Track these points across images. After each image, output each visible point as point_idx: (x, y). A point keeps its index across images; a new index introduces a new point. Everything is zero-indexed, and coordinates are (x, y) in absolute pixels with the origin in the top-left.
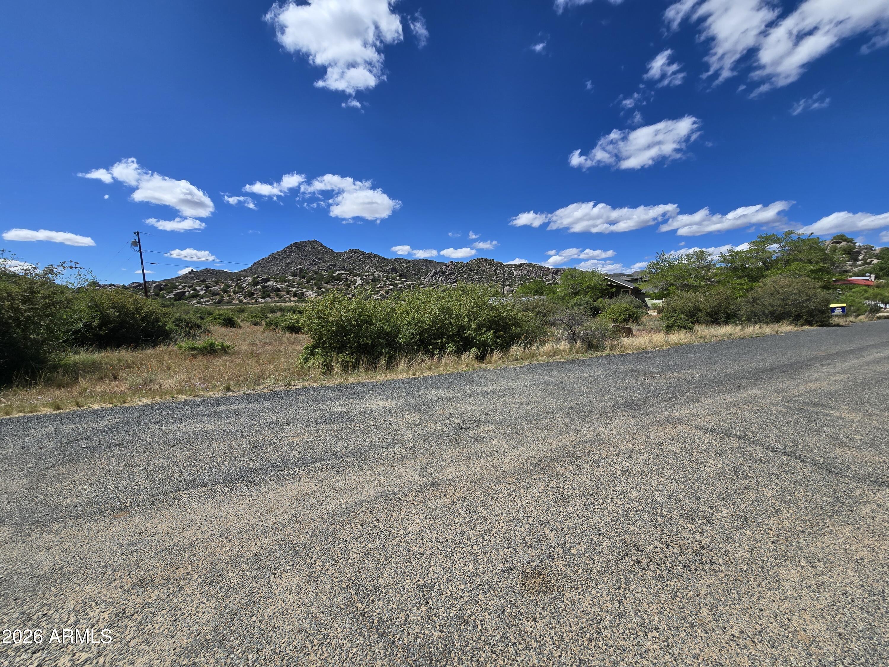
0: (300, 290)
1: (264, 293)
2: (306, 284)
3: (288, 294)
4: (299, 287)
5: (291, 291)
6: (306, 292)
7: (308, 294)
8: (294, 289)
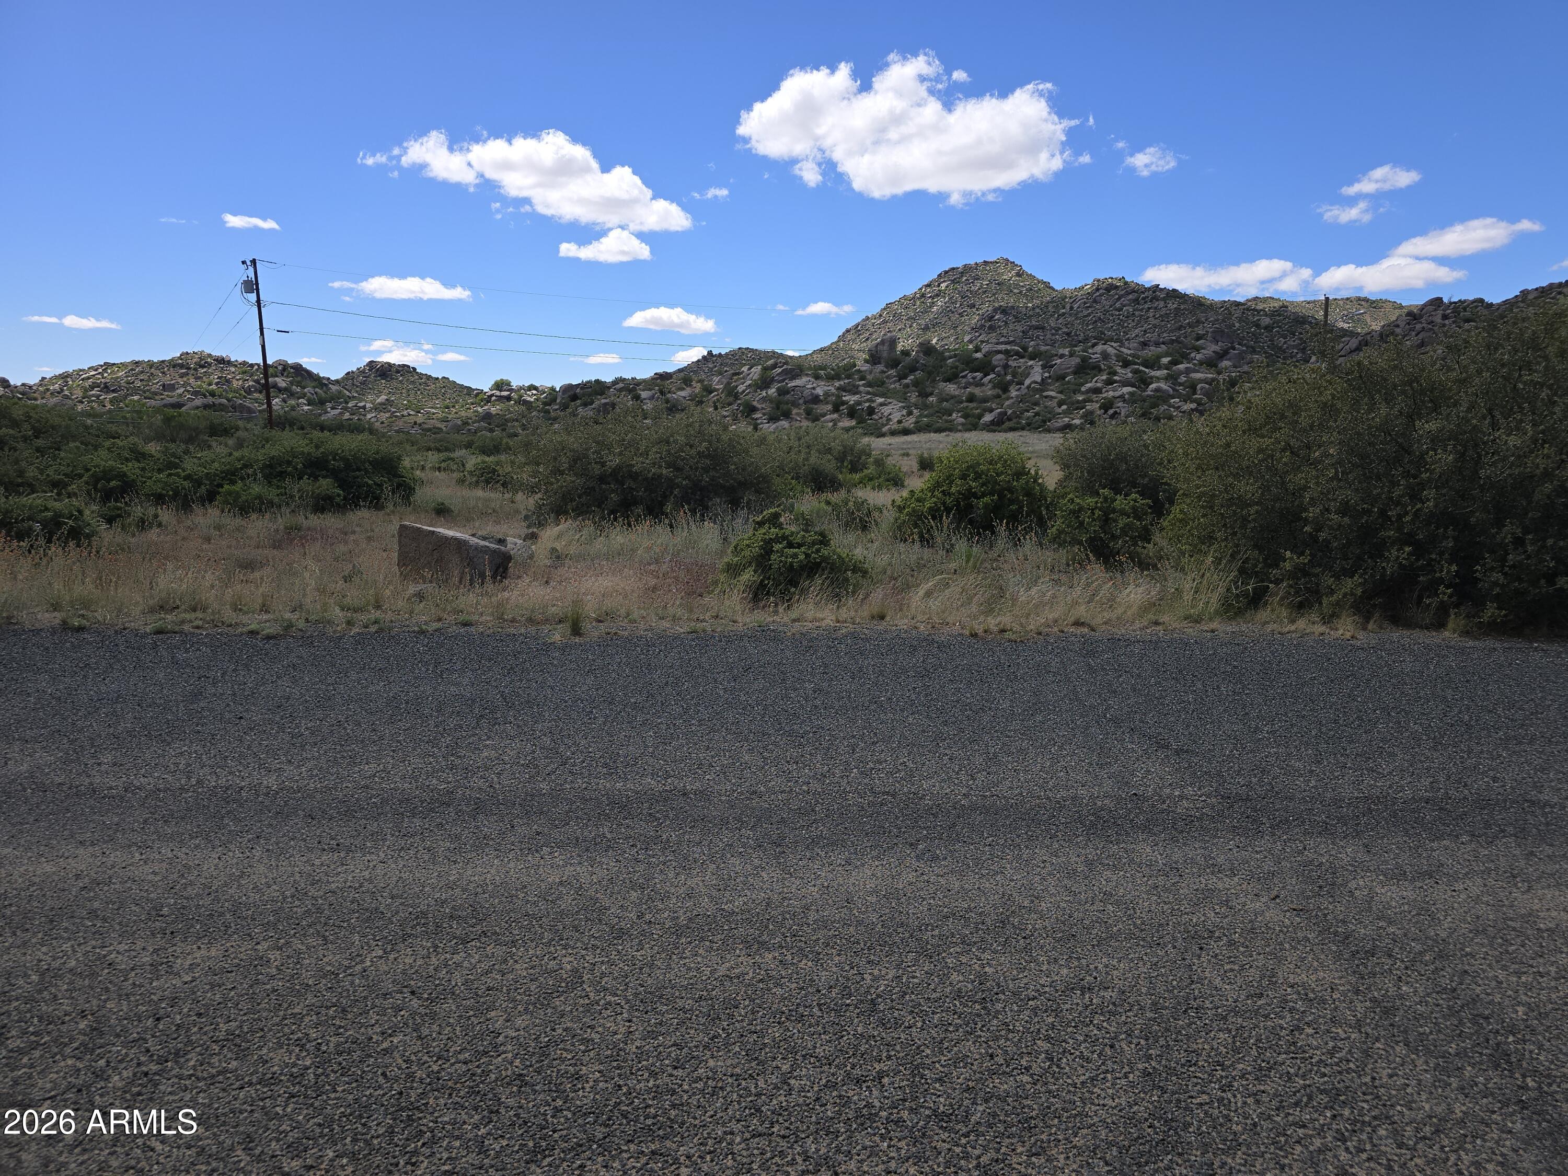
0: (868, 401)
1: (778, 408)
2: (895, 382)
3: (836, 409)
4: (868, 393)
5: (844, 403)
6: (882, 404)
7: (886, 410)
8: (856, 398)
